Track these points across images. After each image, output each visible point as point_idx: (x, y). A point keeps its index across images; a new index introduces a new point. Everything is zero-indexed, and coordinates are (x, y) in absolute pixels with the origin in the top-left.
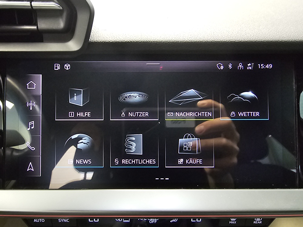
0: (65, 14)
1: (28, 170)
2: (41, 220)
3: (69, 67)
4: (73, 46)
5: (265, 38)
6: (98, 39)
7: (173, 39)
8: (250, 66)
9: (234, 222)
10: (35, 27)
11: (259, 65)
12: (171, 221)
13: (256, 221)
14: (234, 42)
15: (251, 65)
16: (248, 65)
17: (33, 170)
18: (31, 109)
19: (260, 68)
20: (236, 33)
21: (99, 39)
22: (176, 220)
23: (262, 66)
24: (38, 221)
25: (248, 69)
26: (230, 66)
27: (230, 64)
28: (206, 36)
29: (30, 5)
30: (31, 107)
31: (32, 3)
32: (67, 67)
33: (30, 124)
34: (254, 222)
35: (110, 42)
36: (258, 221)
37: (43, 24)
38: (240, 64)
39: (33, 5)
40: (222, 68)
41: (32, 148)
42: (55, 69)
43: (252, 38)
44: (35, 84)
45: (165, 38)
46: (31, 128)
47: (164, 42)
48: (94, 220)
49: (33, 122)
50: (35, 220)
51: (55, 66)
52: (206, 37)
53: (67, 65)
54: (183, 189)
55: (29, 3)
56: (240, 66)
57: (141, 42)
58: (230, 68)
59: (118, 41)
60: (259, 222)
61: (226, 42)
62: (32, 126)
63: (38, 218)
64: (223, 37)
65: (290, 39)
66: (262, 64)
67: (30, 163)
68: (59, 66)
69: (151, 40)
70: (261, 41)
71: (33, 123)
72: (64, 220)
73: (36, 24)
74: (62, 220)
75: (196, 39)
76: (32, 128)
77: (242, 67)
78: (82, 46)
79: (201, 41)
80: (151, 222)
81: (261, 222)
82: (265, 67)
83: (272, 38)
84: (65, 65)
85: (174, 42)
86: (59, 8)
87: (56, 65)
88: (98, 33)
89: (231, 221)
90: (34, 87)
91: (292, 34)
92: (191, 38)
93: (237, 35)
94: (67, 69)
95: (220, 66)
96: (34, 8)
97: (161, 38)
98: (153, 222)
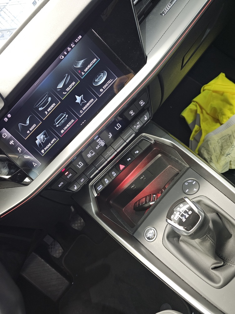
1: (35, 166)
9: (134, 113)
12: (110, 138)
16: (72, 45)
17: (36, 164)
27: (65, 52)
32: (9, 116)
33: (19, 150)
34: (141, 105)
36: (142, 103)
38: (69, 48)
41: (28, 157)
44: (5, 134)
48: (81, 166)
49: (19, 148)
59: (14, 88)
67: (33, 163)
76: (21, 150)
78: (4, 101)
81: (144, 103)
88: (5, 92)
95: (61, 57)
98: (103, 145)
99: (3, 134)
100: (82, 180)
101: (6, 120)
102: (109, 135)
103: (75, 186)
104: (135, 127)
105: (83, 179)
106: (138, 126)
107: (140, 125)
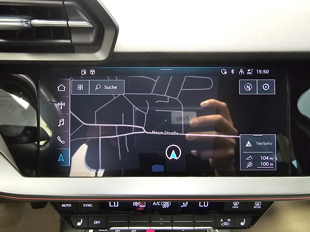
0: (94, 31)
1: (59, 160)
3: (94, 72)
4: (100, 56)
6: (120, 50)
7: (184, 50)
8: (250, 72)
10: (69, 41)
11: (257, 70)
12: (181, 207)
13: (256, 206)
14: (235, 52)
15: (251, 70)
16: (248, 71)
17: (63, 161)
18: (61, 108)
20: (237, 44)
22: (186, 205)
23: (260, 71)
24: (65, 206)
25: (248, 74)
26: (232, 72)
27: (233, 70)
28: (211, 47)
29: (66, 24)
30: (61, 106)
31: (69, 22)
32: (93, 72)
33: (60, 121)
34: (254, 207)
35: (130, 52)
36: (258, 205)
37: (76, 39)
38: (241, 70)
39: (69, 24)
40: (226, 73)
41: (62, 141)
43: (250, 49)
44: (65, 87)
45: (177, 49)
47: (176, 53)
48: (113, 205)
49: (63, 119)
50: (63, 205)
51: (82, 71)
52: (211, 49)
53: (92, 70)
54: (192, 176)
55: (66, 22)
56: (241, 72)
57: (156, 52)
58: (233, 73)
59: (137, 51)
60: (258, 207)
61: (228, 52)
62: (62, 123)
63: (65, 203)
64: (226, 48)
66: (260, 70)
67: (61, 154)
68: (85, 71)
69: (165, 51)
70: (258, 52)
71: (63, 121)
73: (70, 38)
74: (87, 205)
75: (203, 50)
76: (63, 124)
77: (243, 72)
78: (108, 56)
79: (207, 51)
80: (164, 207)
81: (260, 207)
82: (262, 72)
83: (266, 49)
84: (91, 71)
85: (184, 52)
86: (89, 26)
88: (120, 45)
89: (234, 206)
90: (64, 90)
91: (284, 45)
92: (198, 49)
93: (238, 46)
94: (92, 74)
95: (224, 71)
96: (69, 26)
97: (173, 49)
98: (165, 207)
99: (61, 85)
100: (97, 222)
101: (83, 73)
102: (184, 203)
103: (82, 221)
104: (222, 220)
105: (99, 223)
107: (229, 225)
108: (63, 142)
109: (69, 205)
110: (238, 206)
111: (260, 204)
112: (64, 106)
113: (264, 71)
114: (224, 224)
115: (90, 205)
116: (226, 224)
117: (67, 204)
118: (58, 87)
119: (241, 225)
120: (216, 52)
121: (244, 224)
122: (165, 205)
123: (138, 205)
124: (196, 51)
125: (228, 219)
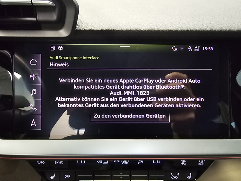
1: (32, 125)
2: (42, 162)
4: (63, 33)
5: (207, 28)
6: (82, 28)
7: (139, 28)
8: (197, 49)
9: (184, 164)
10: (35, 19)
11: (204, 48)
12: (138, 163)
13: (200, 163)
14: (183, 31)
15: (198, 47)
16: (196, 48)
17: (35, 125)
18: (33, 80)
19: (204, 50)
20: (185, 24)
21: (84, 28)
22: (142, 162)
23: (205, 48)
24: (40, 163)
25: (195, 51)
26: (182, 48)
27: (182, 47)
28: (163, 26)
29: (31, 2)
32: (61, 48)
33: (32, 91)
36: (202, 163)
37: (41, 17)
38: (190, 47)
39: (33, 2)
40: (176, 50)
42: (51, 50)
44: (36, 61)
45: (133, 27)
46: (33, 94)
47: (131, 31)
48: (81, 162)
49: (35, 89)
50: (38, 162)
54: (146, 139)
56: (190, 49)
57: (114, 30)
58: (182, 50)
60: (202, 164)
61: (177, 31)
62: (34, 92)
63: (39, 160)
64: (176, 27)
65: (225, 29)
67: (33, 120)
68: (54, 47)
69: (122, 29)
71: (35, 91)
72: (59, 162)
74: (58, 163)
75: (155, 29)
76: (35, 94)
77: (191, 49)
79: (159, 30)
80: (123, 163)
81: (204, 164)
82: (207, 49)
84: (59, 47)
85: (139, 31)
86: (52, 5)
87: (52, 47)
88: (83, 23)
89: (182, 163)
90: (35, 64)
92: (152, 28)
93: (186, 25)
94: (60, 50)
95: (174, 48)
96: (33, 5)
97: (130, 28)
98: (125, 164)
99: (33, 59)
100: (67, 176)
101: (52, 49)
102: (140, 161)
104: (172, 174)
105: (69, 176)
106: (175, 177)
107: (178, 178)
108: (35, 109)
109: (43, 162)
110: (185, 163)
111: (203, 161)
112: (36, 78)
113: (209, 48)
114: (174, 178)
115: (61, 163)
116: (175, 178)
117: (41, 162)
118: (31, 61)
119: (188, 178)
120: (167, 30)
121: (190, 178)
122: (124, 162)
123: (102, 162)
124: (149, 30)
125: (177, 174)
